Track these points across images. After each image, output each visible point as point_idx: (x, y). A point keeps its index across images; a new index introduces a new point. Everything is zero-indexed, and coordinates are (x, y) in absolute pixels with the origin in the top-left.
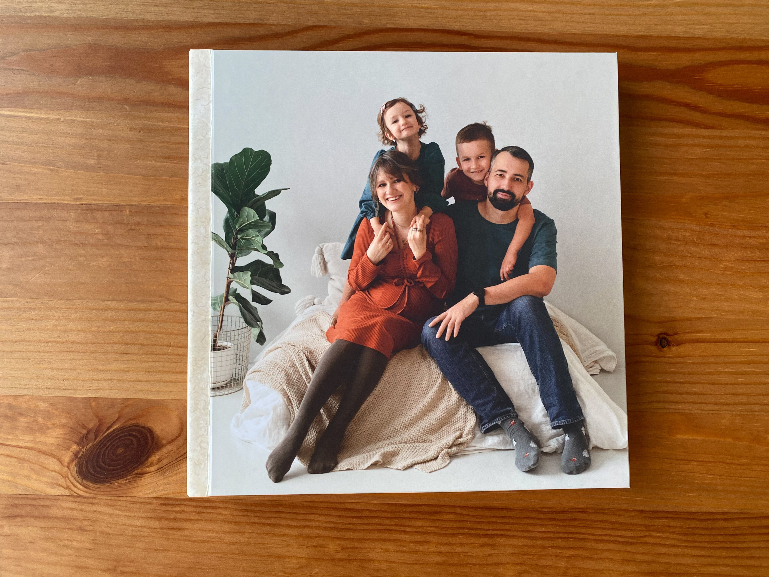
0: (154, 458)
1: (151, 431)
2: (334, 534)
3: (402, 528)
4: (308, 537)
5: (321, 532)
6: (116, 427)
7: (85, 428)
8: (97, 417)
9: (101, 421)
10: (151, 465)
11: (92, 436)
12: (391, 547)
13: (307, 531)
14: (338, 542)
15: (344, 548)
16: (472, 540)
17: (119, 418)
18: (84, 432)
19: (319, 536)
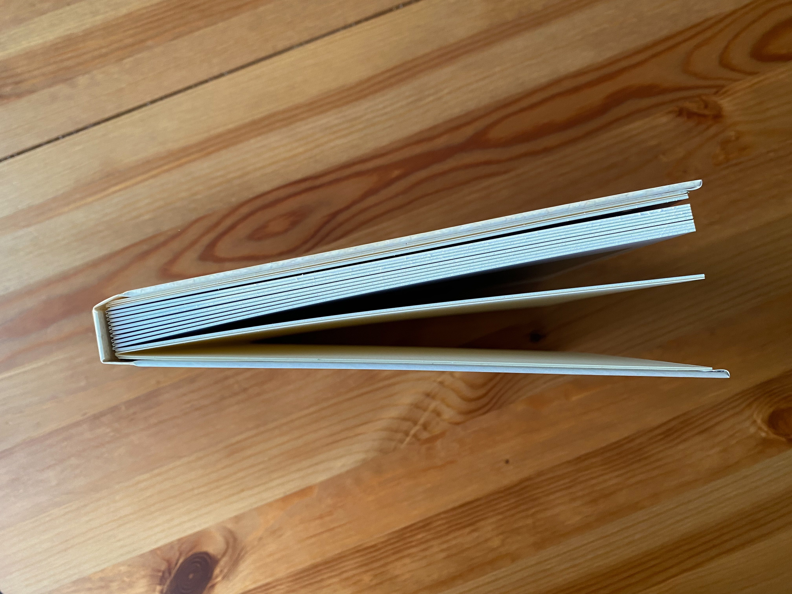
0: (217, 571)
1: (206, 554)
2: (364, 569)
3: (409, 545)
4: (347, 579)
5: (354, 572)
6: (181, 561)
7: (159, 571)
8: (165, 560)
9: (169, 562)
10: (217, 577)
11: (167, 575)
12: (407, 561)
13: (345, 575)
14: (369, 573)
15: (375, 576)
16: (461, 532)
17: (181, 554)
18: (160, 574)
19: (354, 575)
